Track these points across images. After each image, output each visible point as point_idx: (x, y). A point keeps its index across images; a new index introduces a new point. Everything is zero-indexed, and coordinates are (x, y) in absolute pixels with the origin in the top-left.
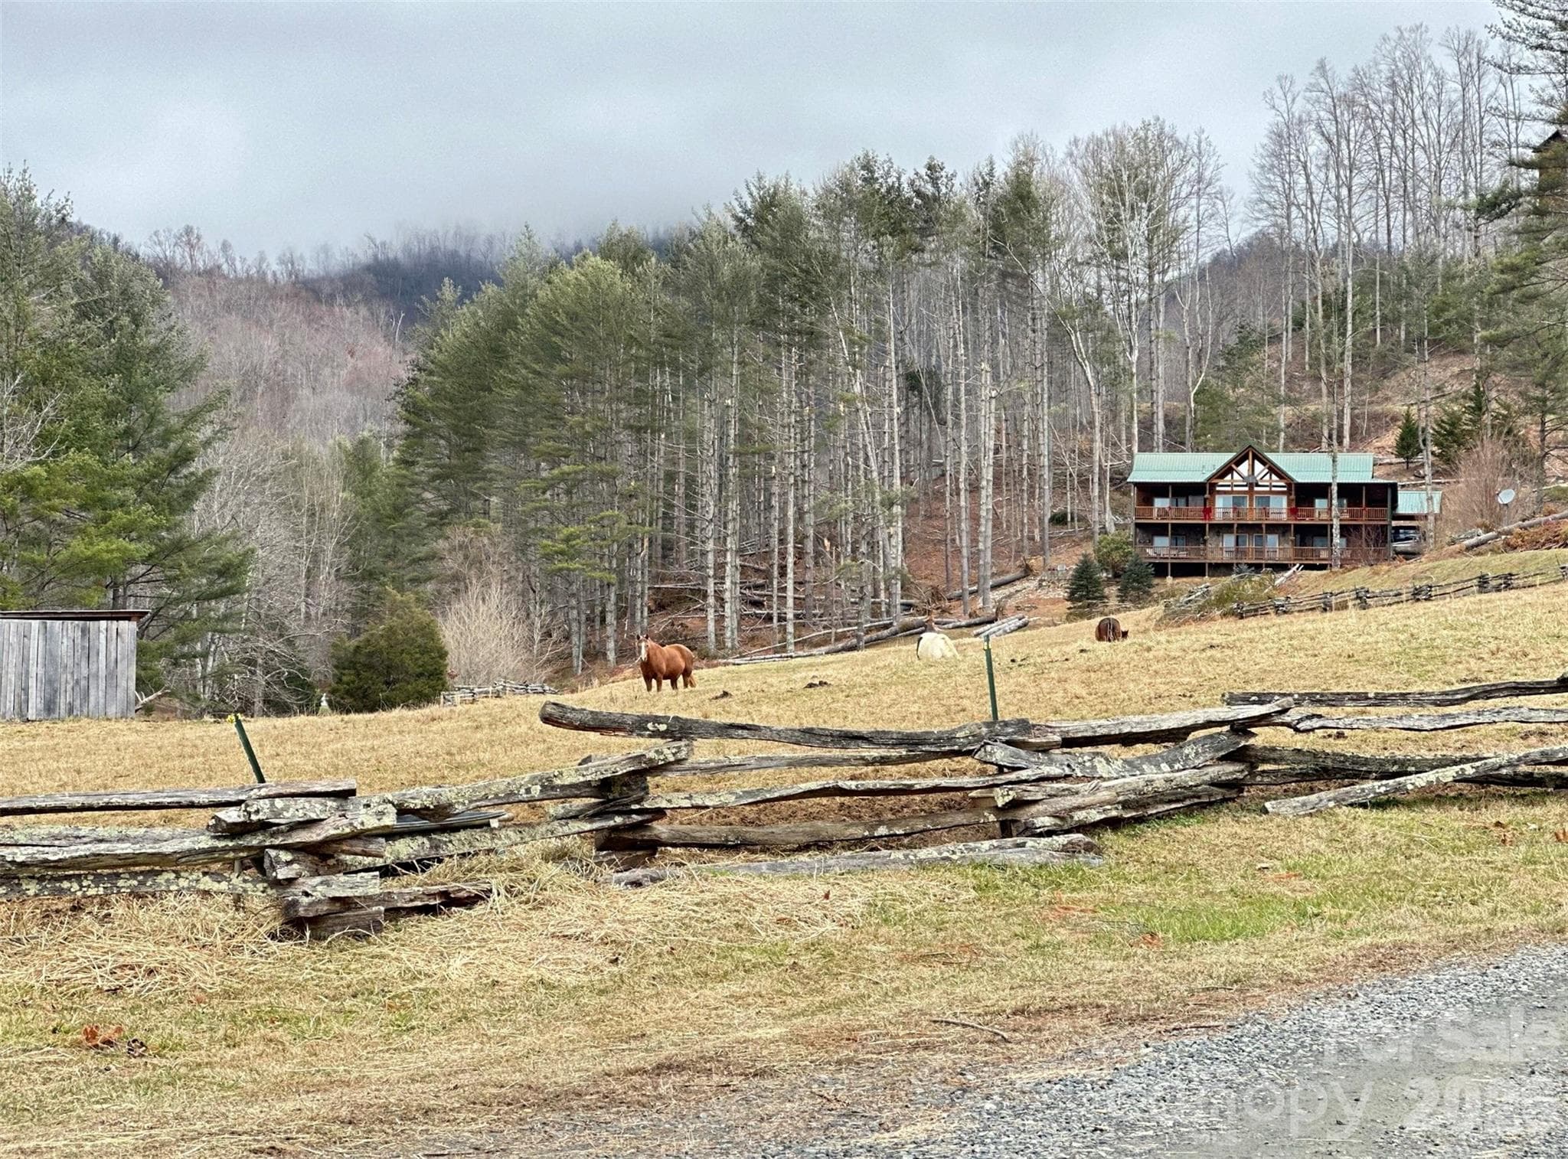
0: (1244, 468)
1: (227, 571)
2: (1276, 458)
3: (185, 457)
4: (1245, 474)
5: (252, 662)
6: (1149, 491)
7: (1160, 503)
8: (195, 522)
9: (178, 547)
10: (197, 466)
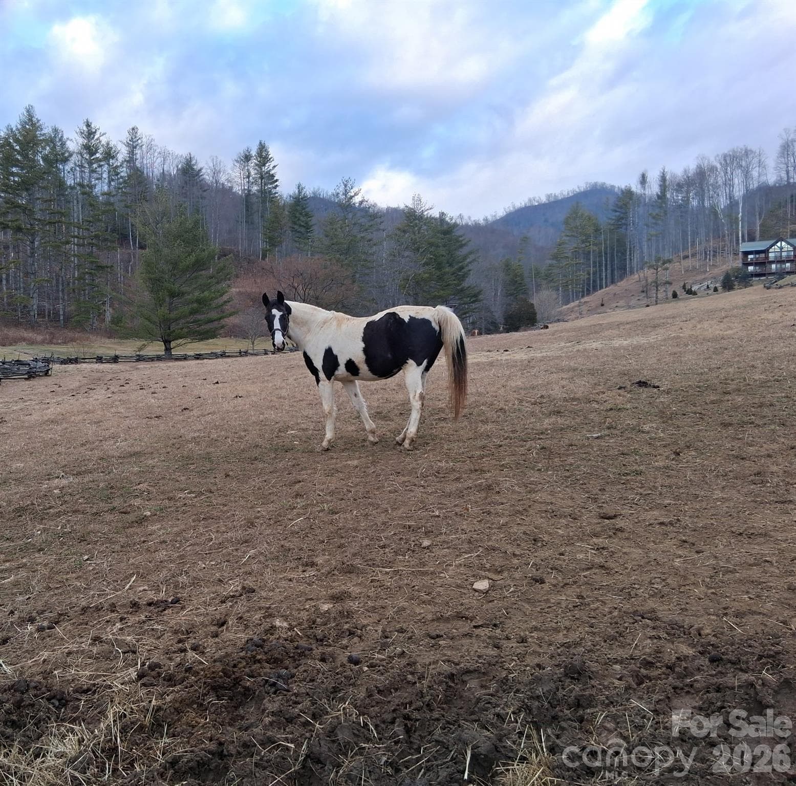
0: (779, 244)
1: (476, 296)
2: (788, 240)
3: (462, 268)
4: (779, 246)
5: (481, 318)
6: (746, 253)
7: (750, 257)
8: (465, 284)
9: (462, 290)
10: (465, 270)
